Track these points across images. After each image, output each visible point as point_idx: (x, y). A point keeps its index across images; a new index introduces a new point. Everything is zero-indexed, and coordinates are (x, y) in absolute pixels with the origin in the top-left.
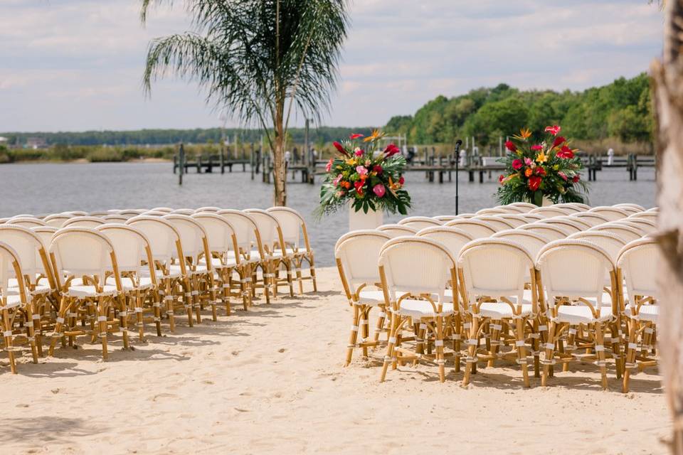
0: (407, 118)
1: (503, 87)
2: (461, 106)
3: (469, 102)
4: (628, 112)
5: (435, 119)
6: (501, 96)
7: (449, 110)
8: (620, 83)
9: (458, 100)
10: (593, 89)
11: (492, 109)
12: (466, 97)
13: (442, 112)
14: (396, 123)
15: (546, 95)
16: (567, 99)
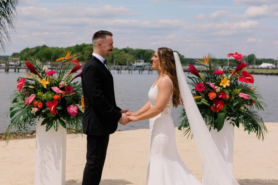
0: (18, 54)
1: (44, 46)
2: (33, 51)
3: (35, 50)
4: (79, 53)
5: (26, 54)
6: (44, 48)
7: (29, 52)
8: (77, 46)
9: (32, 49)
10: (69, 47)
11: (42, 51)
12: (34, 48)
13: (28, 52)
14: (15, 55)
15: (57, 49)
16: (62, 50)
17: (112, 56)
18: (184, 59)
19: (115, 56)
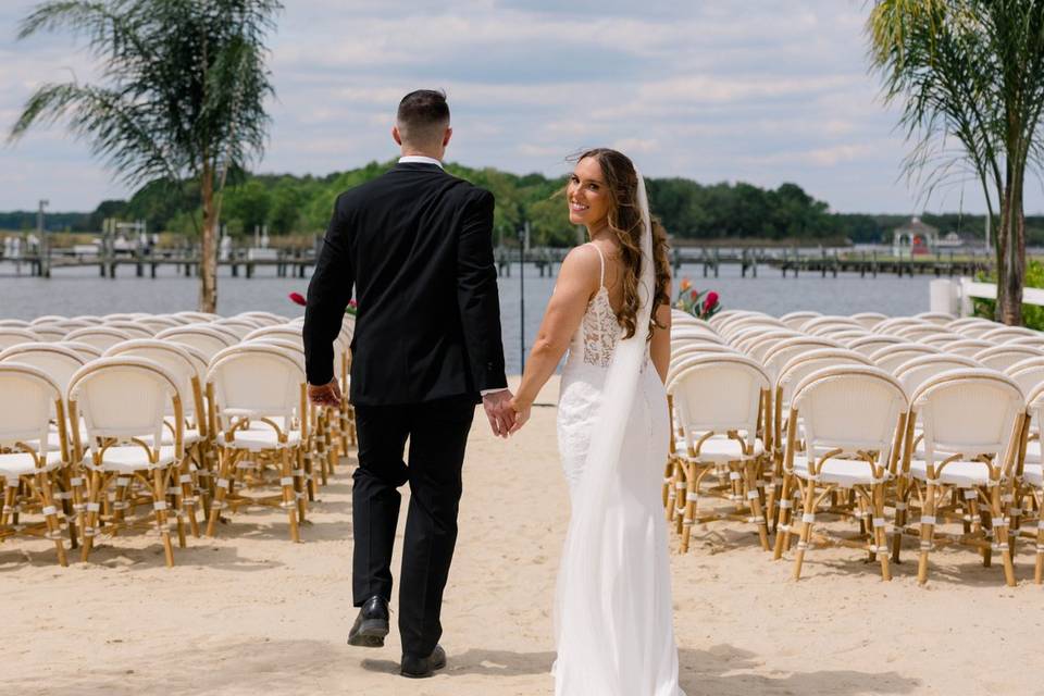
17: (521, 210)
18: (828, 216)
19: (533, 208)
